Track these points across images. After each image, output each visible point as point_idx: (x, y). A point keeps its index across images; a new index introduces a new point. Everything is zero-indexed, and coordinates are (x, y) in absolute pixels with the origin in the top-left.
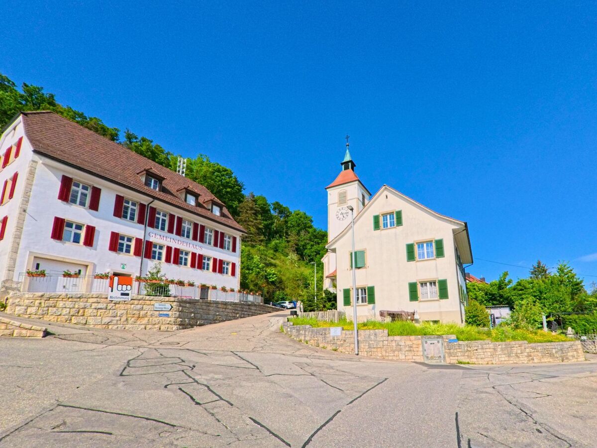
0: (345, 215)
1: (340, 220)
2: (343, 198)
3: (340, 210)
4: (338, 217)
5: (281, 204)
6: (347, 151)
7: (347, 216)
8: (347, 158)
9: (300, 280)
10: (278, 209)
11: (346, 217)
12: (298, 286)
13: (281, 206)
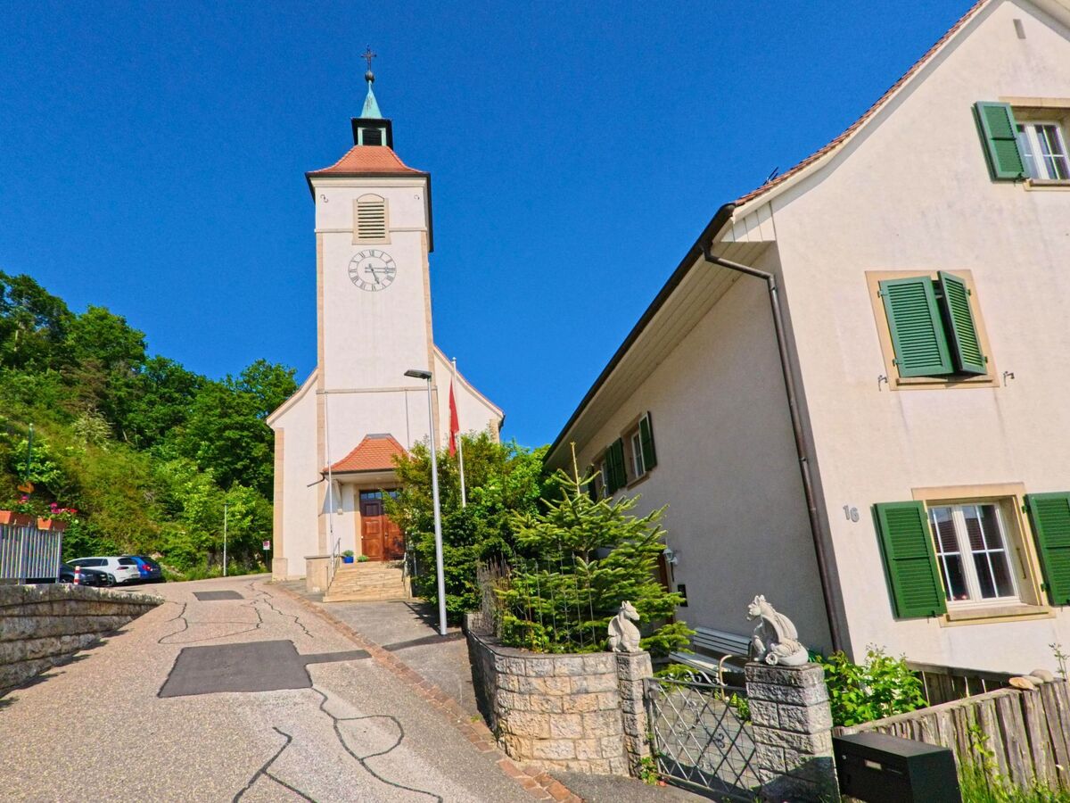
0: (382, 276)
1: (362, 287)
2: (371, 223)
3: (363, 256)
4: (356, 278)
5: (41, 285)
6: (371, 95)
7: (391, 279)
8: (372, 111)
9: (149, 488)
10: (29, 296)
11: (387, 282)
12: (144, 507)
13: (40, 292)
